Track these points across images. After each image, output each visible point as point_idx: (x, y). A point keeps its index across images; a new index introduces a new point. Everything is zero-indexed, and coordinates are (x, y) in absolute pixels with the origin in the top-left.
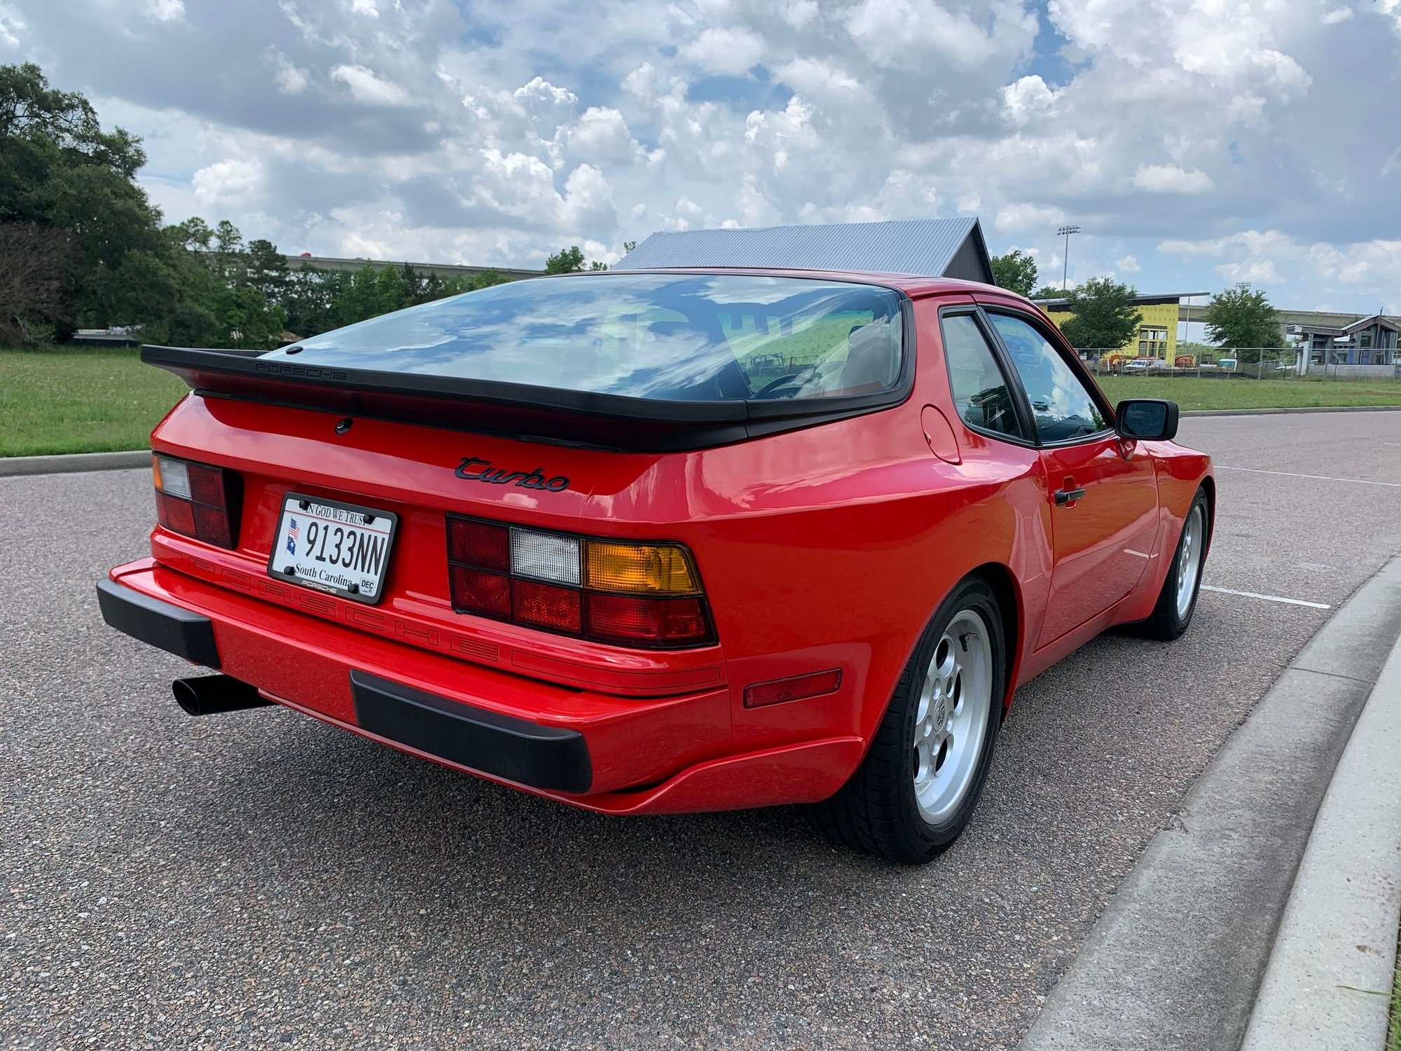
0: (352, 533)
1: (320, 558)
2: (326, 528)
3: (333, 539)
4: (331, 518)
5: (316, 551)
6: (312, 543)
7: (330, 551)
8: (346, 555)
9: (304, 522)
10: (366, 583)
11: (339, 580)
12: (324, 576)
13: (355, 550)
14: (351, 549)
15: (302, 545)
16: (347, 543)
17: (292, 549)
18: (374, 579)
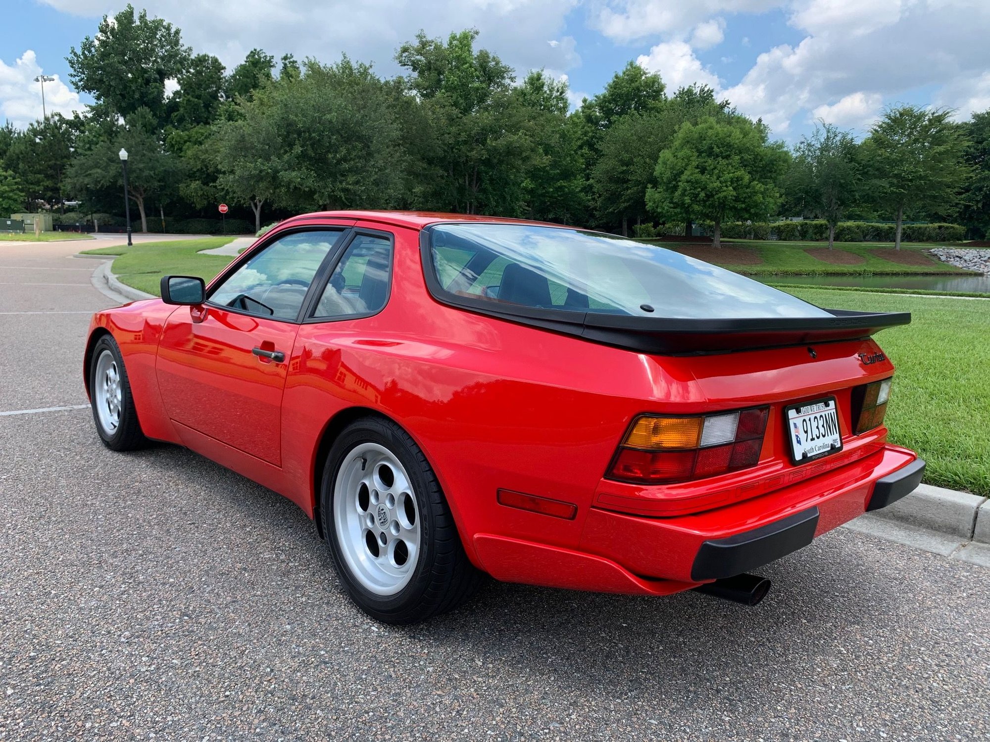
0: (821, 416)
1: (813, 439)
2: (810, 420)
3: (814, 424)
4: (810, 413)
5: (810, 437)
6: (806, 432)
7: (816, 432)
8: (822, 430)
9: (799, 422)
10: (835, 441)
11: (824, 446)
12: (817, 449)
13: (825, 425)
14: (823, 426)
15: (803, 436)
16: (821, 423)
17: (799, 442)
18: (837, 436)
